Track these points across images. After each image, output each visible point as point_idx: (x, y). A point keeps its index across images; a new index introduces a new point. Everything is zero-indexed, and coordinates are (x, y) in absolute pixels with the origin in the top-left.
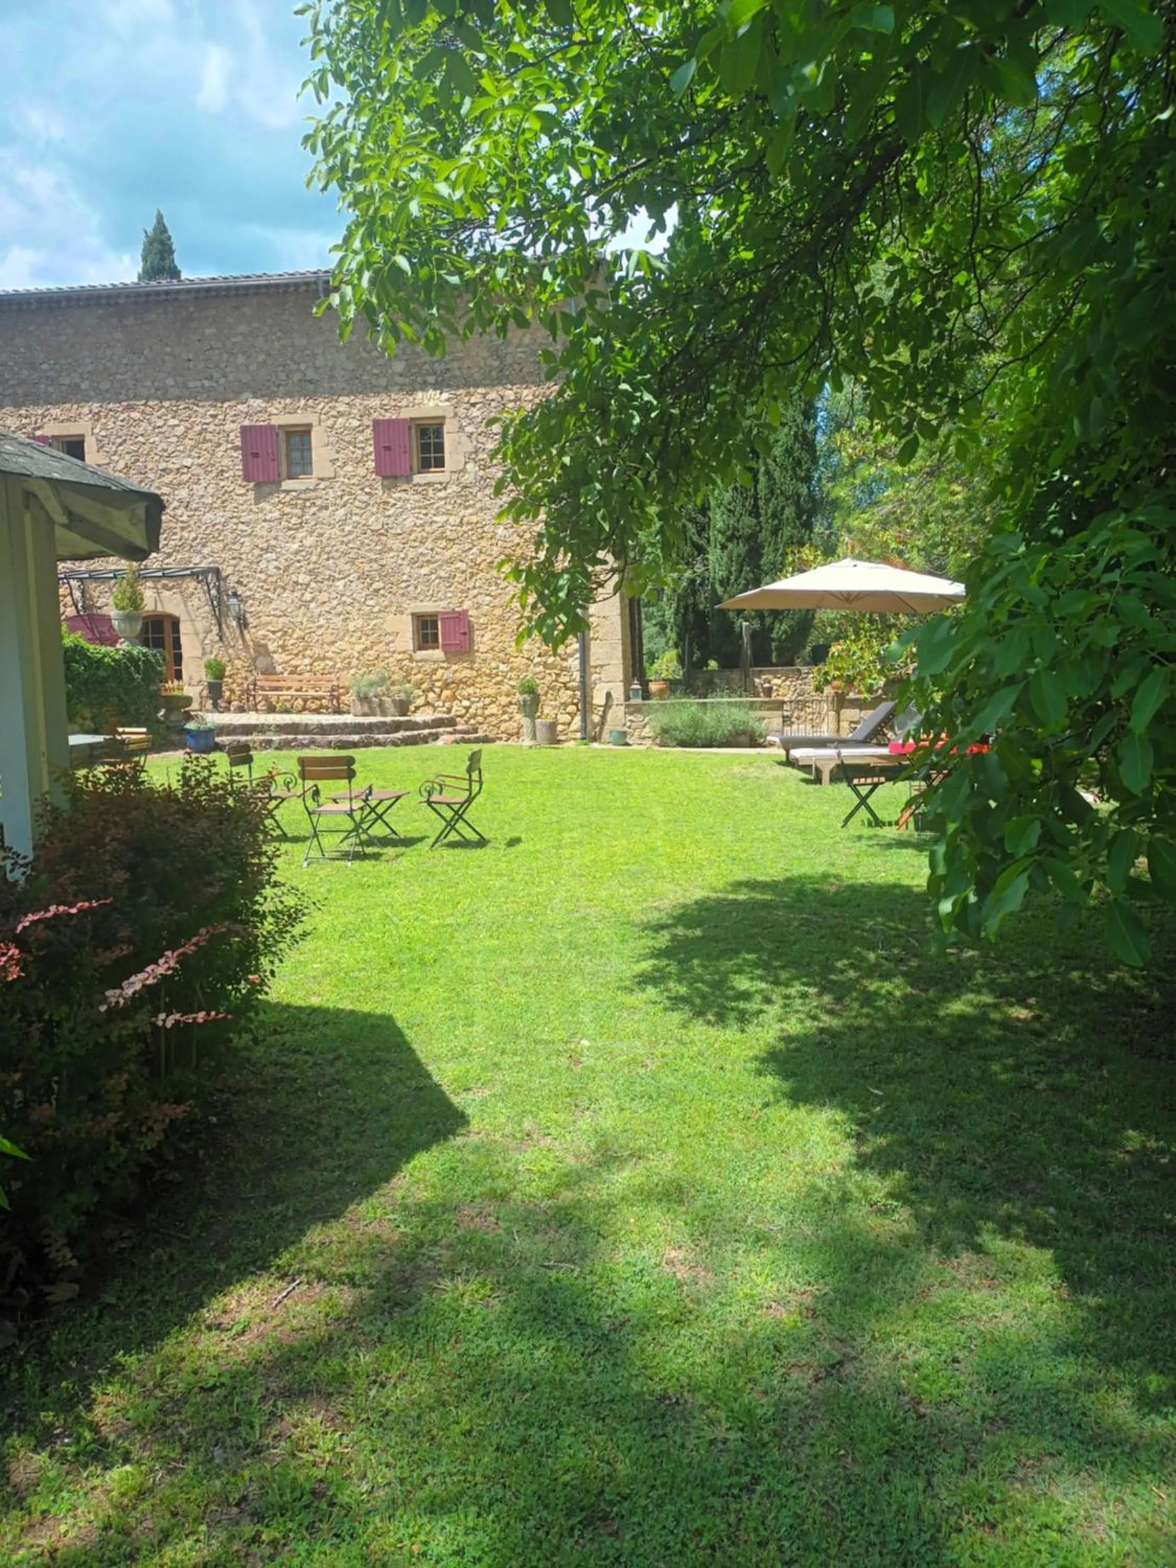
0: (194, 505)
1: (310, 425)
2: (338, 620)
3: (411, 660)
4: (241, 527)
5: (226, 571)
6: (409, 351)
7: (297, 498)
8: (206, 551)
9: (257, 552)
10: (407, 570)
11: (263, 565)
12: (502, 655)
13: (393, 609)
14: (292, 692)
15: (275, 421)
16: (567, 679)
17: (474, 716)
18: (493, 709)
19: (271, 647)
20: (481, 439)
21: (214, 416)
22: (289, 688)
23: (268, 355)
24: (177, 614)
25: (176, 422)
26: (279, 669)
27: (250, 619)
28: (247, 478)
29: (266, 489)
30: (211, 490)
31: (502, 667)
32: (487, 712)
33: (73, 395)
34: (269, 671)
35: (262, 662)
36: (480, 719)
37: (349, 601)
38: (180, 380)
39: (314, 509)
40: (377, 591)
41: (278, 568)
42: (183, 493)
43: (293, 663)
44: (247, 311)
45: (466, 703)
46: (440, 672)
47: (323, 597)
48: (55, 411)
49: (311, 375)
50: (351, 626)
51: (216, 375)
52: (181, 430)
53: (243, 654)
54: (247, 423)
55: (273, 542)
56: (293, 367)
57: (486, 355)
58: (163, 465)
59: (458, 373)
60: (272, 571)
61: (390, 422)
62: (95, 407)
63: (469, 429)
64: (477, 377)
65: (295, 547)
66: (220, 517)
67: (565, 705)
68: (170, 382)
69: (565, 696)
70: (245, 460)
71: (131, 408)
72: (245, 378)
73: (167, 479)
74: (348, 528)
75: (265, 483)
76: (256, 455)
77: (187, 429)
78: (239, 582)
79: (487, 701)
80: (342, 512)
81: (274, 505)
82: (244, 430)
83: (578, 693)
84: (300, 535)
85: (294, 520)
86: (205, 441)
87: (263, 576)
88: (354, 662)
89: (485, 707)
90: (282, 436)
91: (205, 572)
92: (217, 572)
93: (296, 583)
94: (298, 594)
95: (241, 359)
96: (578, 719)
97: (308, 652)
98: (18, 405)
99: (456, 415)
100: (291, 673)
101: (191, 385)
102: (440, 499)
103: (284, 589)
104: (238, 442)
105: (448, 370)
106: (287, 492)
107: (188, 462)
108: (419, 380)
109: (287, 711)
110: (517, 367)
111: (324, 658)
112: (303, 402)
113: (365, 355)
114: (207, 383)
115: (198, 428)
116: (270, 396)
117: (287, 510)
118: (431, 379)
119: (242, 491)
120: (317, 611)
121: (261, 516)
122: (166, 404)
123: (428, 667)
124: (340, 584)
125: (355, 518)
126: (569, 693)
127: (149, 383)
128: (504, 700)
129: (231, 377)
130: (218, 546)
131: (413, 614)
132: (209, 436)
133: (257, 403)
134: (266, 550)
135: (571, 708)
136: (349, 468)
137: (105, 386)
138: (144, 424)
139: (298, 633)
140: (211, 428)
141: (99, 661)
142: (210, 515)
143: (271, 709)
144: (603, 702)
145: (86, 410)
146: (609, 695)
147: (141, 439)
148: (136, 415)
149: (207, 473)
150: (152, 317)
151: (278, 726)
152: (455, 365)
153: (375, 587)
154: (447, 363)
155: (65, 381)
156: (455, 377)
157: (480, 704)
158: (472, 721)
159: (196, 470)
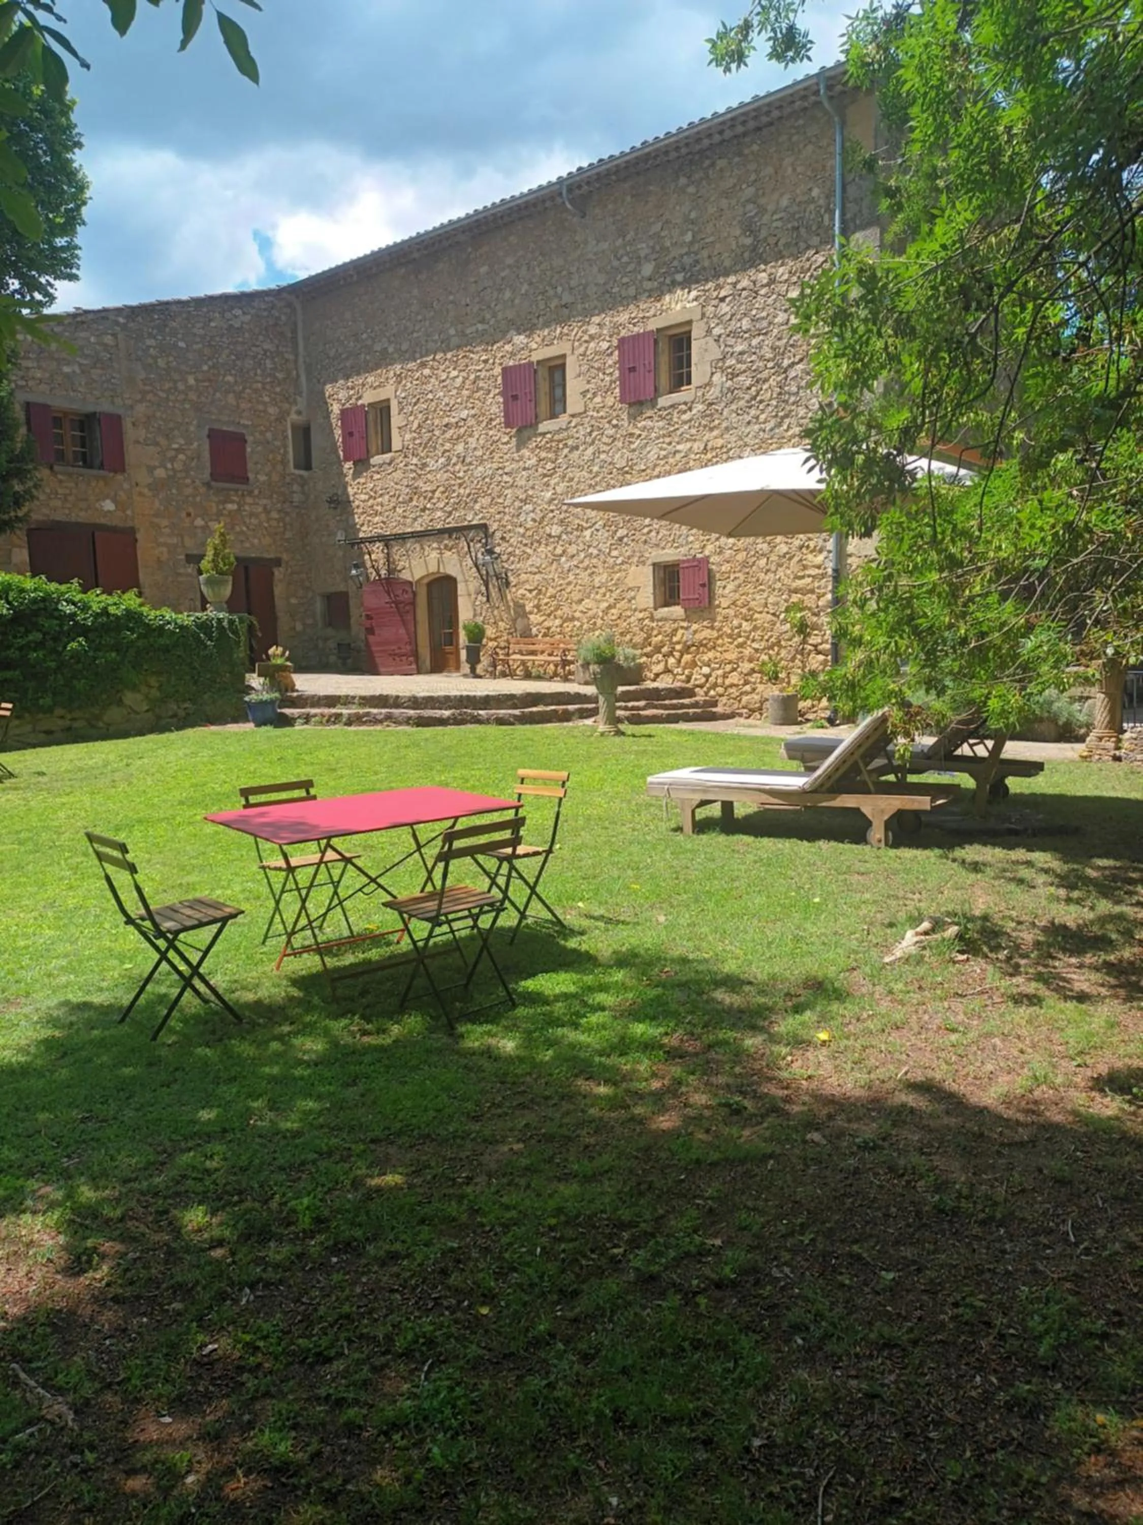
0: (468, 460)
1: (564, 356)
2: (584, 575)
3: (652, 619)
4: (505, 478)
5: (494, 526)
6: (658, 248)
7: (552, 440)
8: (477, 507)
9: (517, 504)
11: (522, 518)
12: (744, 610)
13: (635, 559)
14: (544, 657)
15: (536, 357)
17: (715, 686)
18: (734, 678)
19: (528, 609)
20: (731, 341)
21: (486, 361)
22: (542, 652)
23: (531, 284)
24: (453, 574)
25: (455, 373)
26: (534, 631)
27: (511, 579)
28: (508, 424)
29: (526, 433)
30: (481, 442)
31: (746, 626)
32: (728, 682)
33: (382, 361)
34: (526, 634)
35: (520, 624)
36: (720, 690)
37: (595, 552)
38: (460, 327)
39: (566, 451)
40: (621, 539)
41: (534, 520)
42: (460, 448)
43: (546, 624)
44: (513, 239)
45: (706, 670)
46: (680, 632)
47: (572, 550)
48: (370, 379)
49: (567, 298)
50: (597, 581)
51: (488, 316)
52: (459, 380)
53: (505, 616)
54: (511, 363)
55: (530, 492)
56: (551, 292)
57: (738, 232)
58: (446, 420)
59: (706, 263)
60: (530, 524)
61: (636, 337)
62: (398, 368)
63: (717, 331)
64: (727, 263)
65: (548, 495)
66: (486, 469)
68: (452, 331)
70: (505, 403)
71: (423, 365)
72: (510, 314)
73: (448, 435)
74: (595, 469)
75: (526, 427)
76: (515, 397)
77: (465, 379)
78: (503, 538)
79: (728, 668)
80: (591, 450)
81: (532, 451)
82: (506, 371)
84: (552, 482)
85: (549, 466)
86: (479, 389)
87: (522, 530)
88: (599, 622)
89: (725, 676)
90: (543, 373)
91: (475, 529)
92: (484, 527)
93: (550, 535)
94: (551, 548)
95: (508, 294)
97: (559, 613)
98: (347, 377)
99: (703, 315)
100: (545, 635)
101: (468, 331)
102: (685, 422)
103: (539, 542)
104: (502, 387)
105: (697, 262)
106: (544, 434)
107: (465, 414)
108: (668, 281)
109: (539, 678)
110: (771, 241)
111: (573, 619)
112: (559, 330)
113: (616, 263)
114: (480, 327)
115: (472, 377)
116: (528, 329)
117: (543, 454)
118: (679, 277)
119: (505, 440)
120: (566, 566)
121: (521, 464)
122: (449, 355)
123: (668, 627)
124: (587, 533)
125: (603, 456)
127: (437, 336)
128: (746, 666)
129: (500, 316)
130: (485, 501)
131: (654, 565)
132: (481, 384)
133: (520, 339)
134: (525, 501)
136: (598, 399)
137: (404, 347)
138: (433, 380)
139: (551, 591)
140: (483, 374)
142: (480, 469)
143: (528, 676)
145: (391, 374)
147: (430, 396)
148: (427, 372)
149: (479, 423)
150: (440, 266)
151: (363, 698)
152: (705, 253)
153: (619, 534)
154: (696, 254)
155: (378, 347)
156: (704, 269)
157: (720, 672)
158: (712, 693)
159: (471, 422)
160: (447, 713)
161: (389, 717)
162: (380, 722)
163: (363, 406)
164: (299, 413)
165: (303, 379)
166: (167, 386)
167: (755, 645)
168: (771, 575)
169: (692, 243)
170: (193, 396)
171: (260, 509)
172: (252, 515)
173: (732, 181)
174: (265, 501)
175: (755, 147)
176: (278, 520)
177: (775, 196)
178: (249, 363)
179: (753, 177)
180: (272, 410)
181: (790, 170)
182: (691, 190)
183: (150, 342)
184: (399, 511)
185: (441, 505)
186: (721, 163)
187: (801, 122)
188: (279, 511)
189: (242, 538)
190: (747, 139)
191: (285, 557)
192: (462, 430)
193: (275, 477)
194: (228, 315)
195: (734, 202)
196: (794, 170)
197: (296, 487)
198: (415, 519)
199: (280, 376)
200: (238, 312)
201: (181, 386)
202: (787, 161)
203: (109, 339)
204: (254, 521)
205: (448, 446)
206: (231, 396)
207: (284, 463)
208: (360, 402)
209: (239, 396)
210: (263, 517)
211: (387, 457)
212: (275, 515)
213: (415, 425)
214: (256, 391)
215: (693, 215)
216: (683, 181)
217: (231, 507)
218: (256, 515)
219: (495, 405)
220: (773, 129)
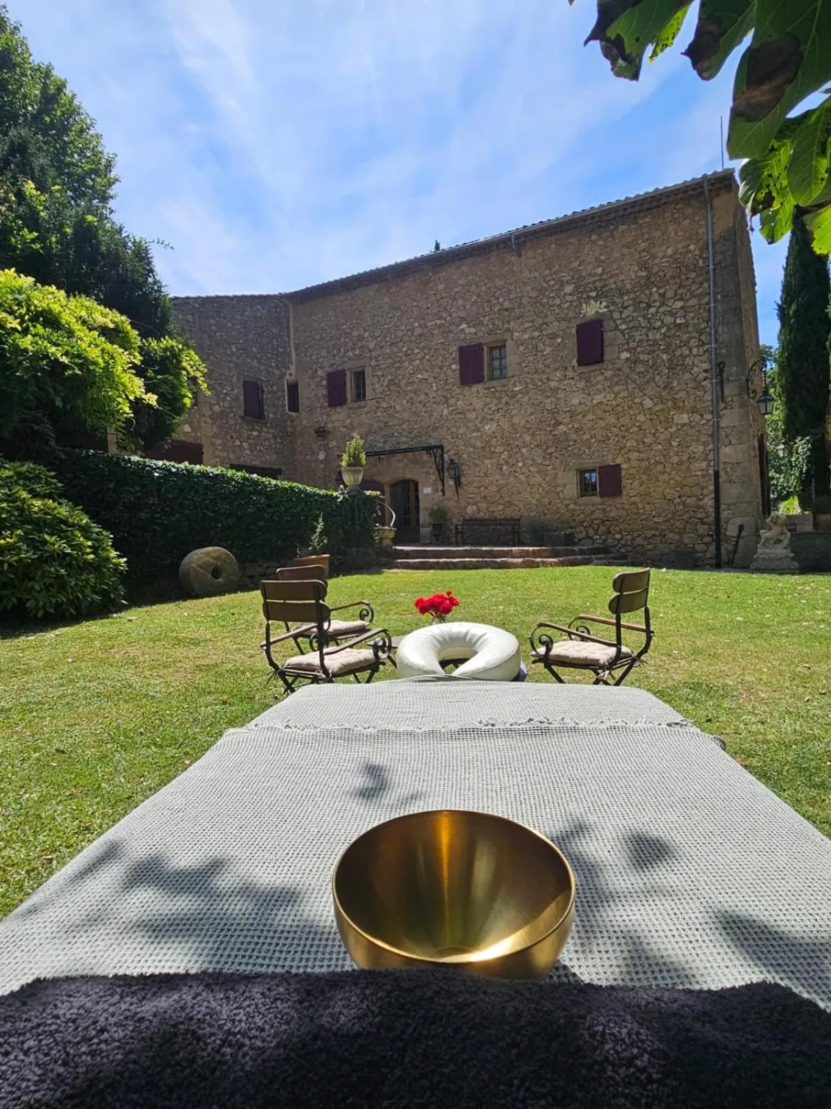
1: (505, 340)
3: (575, 503)
4: (458, 416)
5: (447, 447)
6: (576, 276)
7: (495, 393)
10: (574, 436)
12: (647, 498)
13: (563, 467)
14: (490, 530)
15: (482, 341)
16: (703, 515)
17: (624, 546)
18: (640, 541)
19: (476, 499)
20: (632, 333)
21: (442, 343)
23: (479, 296)
24: (415, 478)
25: (418, 350)
26: (481, 513)
27: (463, 480)
28: (462, 382)
29: (475, 388)
30: (439, 393)
31: (648, 507)
32: (635, 543)
33: (360, 342)
34: (475, 516)
35: (470, 509)
36: (629, 548)
38: (422, 322)
40: (551, 454)
41: (481, 443)
43: (491, 509)
44: (464, 268)
45: (618, 536)
46: (597, 512)
47: (512, 461)
48: (349, 354)
49: (507, 305)
50: (532, 481)
51: (444, 315)
53: (457, 504)
54: (463, 344)
56: (495, 302)
57: (636, 268)
58: (410, 380)
59: (613, 286)
60: (477, 445)
62: (372, 347)
64: (628, 286)
67: (701, 536)
69: (702, 529)
70: (461, 370)
71: (392, 345)
72: (462, 314)
74: (530, 410)
76: (468, 366)
78: (455, 454)
79: (636, 534)
81: (480, 399)
82: (461, 349)
83: (713, 527)
84: (496, 419)
85: (493, 408)
87: (472, 450)
89: (633, 540)
90: (486, 351)
91: (433, 448)
92: (441, 447)
93: (494, 452)
94: (495, 460)
95: (460, 302)
96: (713, 548)
99: (612, 317)
100: (490, 516)
101: (429, 324)
102: (599, 382)
103: (485, 457)
104: (457, 358)
105: (606, 285)
106: (489, 389)
107: (426, 376)
108: (585, 296)
110: (661, 274)
112: (500, 325)
113: (545, 285)
114: (438, 322)
117: (489, 401)
118: (593, 294)
119: (459, 392)
121: (471, 407)
123: (588, 510)
124: (524, 450)
126: (706, 527)
127: (403, 328)
129: (454, 315)
131: (577, 470)
133: (471, 330)
135: (707, 539)
136: (532, 367)
137: (377, 334)
140: (440, 351)
144: (736, 534)
145: (366, 350)
146: (741, 528)
147: (397, 365)
148: (395, 349)
150: (406, 284)
152: (612, 280)
153: (549, 451)
154: (605, 280)
155: (355, 334)
156: (612, 289)
157: (630, 537)
158: (623, 550)
159: (430, 381)
163: (343, 371)
164: (291, 375)
165: (293, 353)
167: (656, 520)
168: (666, 476)
169: (602, 274)
170: (234, 359)
171: (271, 436)
172: (266, 439)
173: (630, 239)
174: (273, 431)
175: (647, 220)
176: (280, 443)
177: (663, 248)
178: (265, 341)
179: (646, 236)
180: (276, 372)
181: (673, 233)
182: (600, 243)
183: (212, 322)
186: (622, 228)
187: (680, 206)
188: (281, 438)
189: (261, 454)
190: (641, 215)
191: (284, 468)
192: (423, 386)
193: (278, 416)
194: (254, 309)
195: (632, 250)
196: (676, 234)
197: (289, 423)
199: (281, 350)
200: (259, 307)
201: (228, 352)
202: (671, 228)
203: (189, 318)
204: (267, 443)
205: (411, 396)
206: (255, 361)
207: (283, 406)
208: (339, 368)
209: (259, 361)
210: (272, 441)
211: (362, 403)
212: (279, 440)
213: (385, 383)
214: (268, 359)
215: (603, 257)
216: (594, 237)
217: (255, 433)
218: (269, 439)
219: (453, 371)
220: (660, 209)
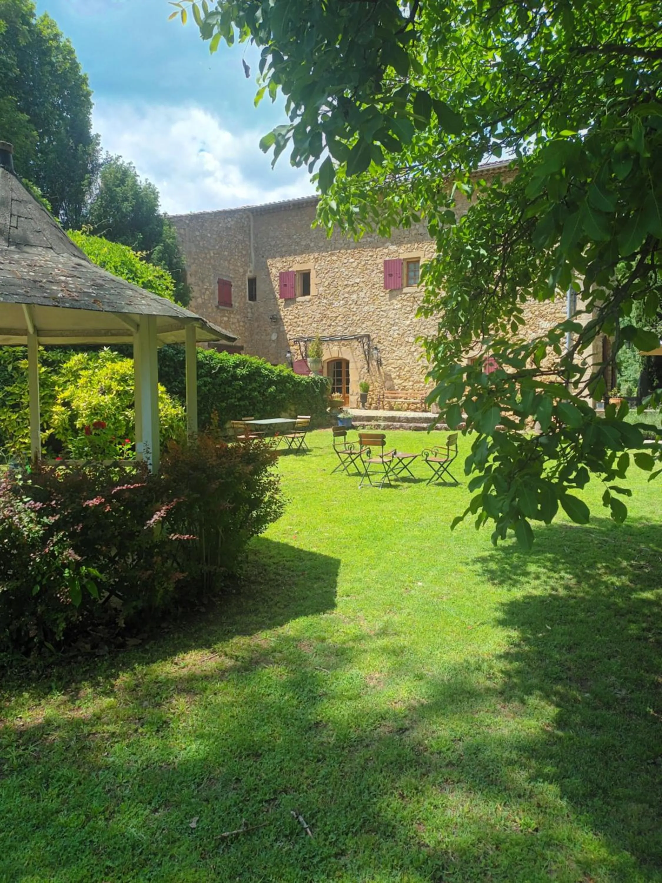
0: (359, 303)
1: (420, 258)
4: (382, 313)
5: (373, 336)
7: (410, 297)
8: (364, 326)
9: (388, 326)
11: (391, 333)
14: (402, 400)
15: (402, 257)
19: (393, 376)
21: (371, 256)
22: (401, 398)
24: (348, 358)
25: (352, 260)
26: (396, 387)
27: (383, 362)
28: (386, 287)
29: (395, 293)
30: (368, 295)
33: (307, 250)
34: (391, 389)
35: (388, 384)
39: (419, 302)
41: (398, 334)
42: (354, 297)
43: (404, 384)
48: (298, 258)
52: (356, 264)
53: (379, 380)
54: (387, 258)
55: (397, 321)
58: (346, 283)
60: (396, 336)
62: (316, 255)
65: (408, 322)
66: (372, 308)
70: (385, 278)
71: (332, 254)
73: (347, 290)
75: (395, 290)
76: (391, 275)
77: (359, 263)
78: (379, 342)
81: (399, 301)
82: (386, 262)
84: (410, 317)
85: (408, 309)
86: (366, 269)
87: (391, 339)
90: (405, 264)
91: (362, 337)
92: (368, 336)
93: (408, 342)
94: (408, 348)
97: (412, 379)
98: (282, 256)
100: (402, 390)
101: (361, 241)
103: (401, 345)
104: (382, 269)
106: (406, 294)
107: (358, 280)
109: (399, 410)
111: (420, 382)
112: (416, 245)
114: (369, 239)
115: (363, 263)
116: (399, 243)
117: (405, 303)
119: (383, 294)
121: (392, 307)
122: (349, 251)
127: (341, 241)
130: (369, 323)
132: (369, 267)
133: (393, 248)
134: (393, 325)
137: (321, 244)
138: (338, 262)
139: (407, 369)
140: (370, 262)
141: (300, 382)
142: (366, 308)
143: (391, 409)
145: (312, 257)
147: (336, 270)
148: (334, 258)
149: (366, 286)
151: (385, 417)
155: (303, 243)
159: (361, 285)
160: (425, 425)
161: (401, 427)
162: (398, 428)
163: (293, 272)
164: (251, 272)
165: (253, 254)
166: (203, 255)
170: (212, 261)
171: (236, 321)
172: (233, 323)
174: (238, 317)
176: (243, 326)
180: (241, 270)
183: (197, 233)
184: (314, 325)
185: (341, 324)
188: (244, 322)
191: (245, 346)
192: (356, 288)
193: (242, 305)
194: (226, 221)
197: (249, 310)
198: (324, 330)
199: (244, 252)
200: (229, 219)
201: (208, 257)
203: (182, 231)
204: (234, 326)
205: (346, 295)
206: (226, 262)
207: (245, 297)
208: (290, 270)
209: (229, 262)
210: (237, 324)
211: (307, 298)
212: (242, 324)
213: (326, 284)
214: (235, 260)
217: (225, 319)
218: (235, 324)
219: (378, 278)
